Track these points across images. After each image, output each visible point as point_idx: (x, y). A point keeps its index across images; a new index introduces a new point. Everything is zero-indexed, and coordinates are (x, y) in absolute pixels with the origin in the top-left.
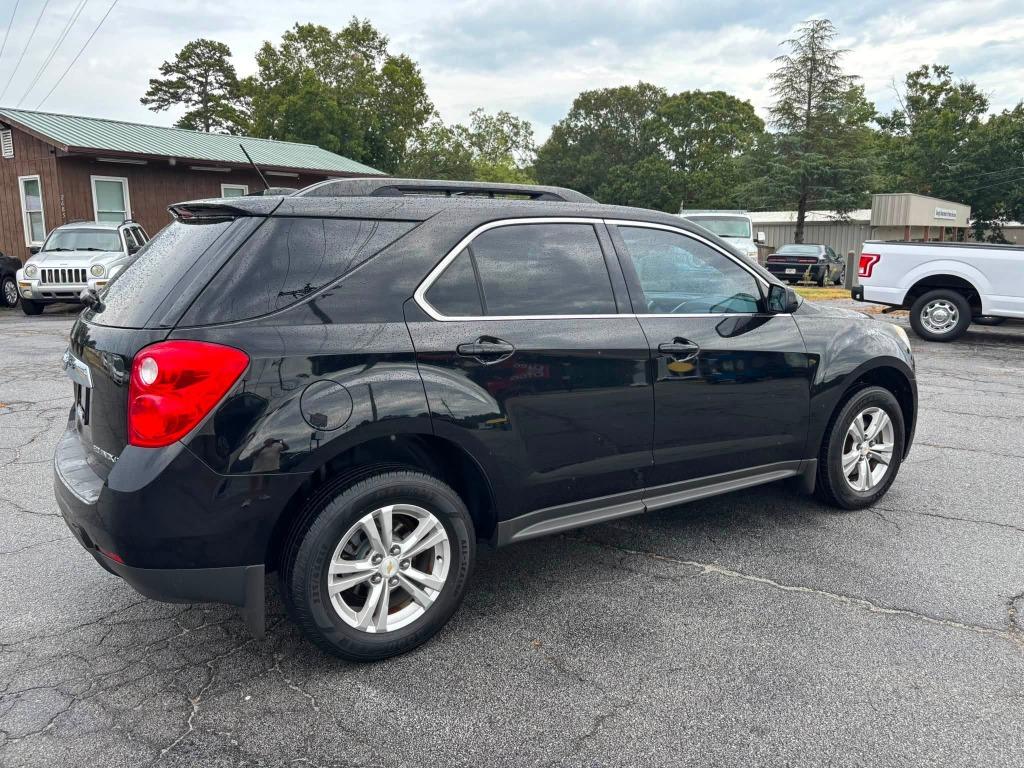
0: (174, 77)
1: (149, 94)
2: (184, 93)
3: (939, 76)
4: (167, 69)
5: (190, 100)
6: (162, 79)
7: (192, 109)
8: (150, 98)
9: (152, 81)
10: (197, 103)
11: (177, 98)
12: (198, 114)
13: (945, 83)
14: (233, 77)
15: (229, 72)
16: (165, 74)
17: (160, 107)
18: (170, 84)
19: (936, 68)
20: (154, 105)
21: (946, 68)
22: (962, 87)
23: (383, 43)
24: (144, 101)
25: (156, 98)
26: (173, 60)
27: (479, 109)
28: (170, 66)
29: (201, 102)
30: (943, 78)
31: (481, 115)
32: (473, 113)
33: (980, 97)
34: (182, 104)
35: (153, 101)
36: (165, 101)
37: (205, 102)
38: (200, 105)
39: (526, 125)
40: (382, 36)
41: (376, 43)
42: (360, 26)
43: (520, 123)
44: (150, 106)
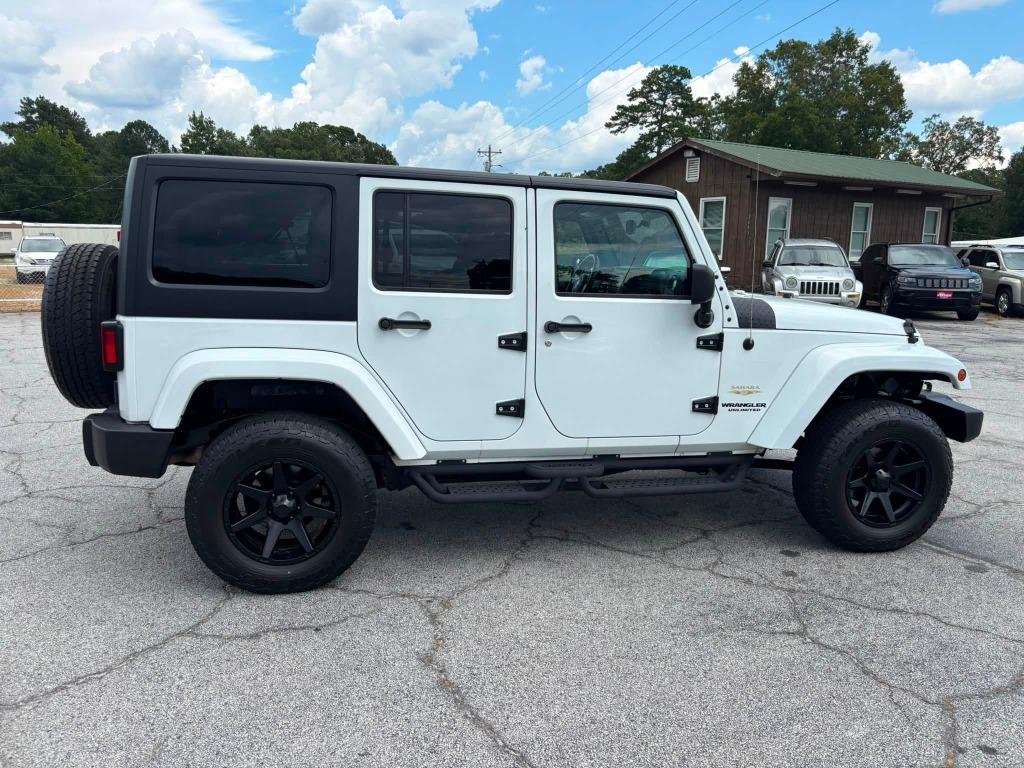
0: (636, 102)
1: (614, 118)
2: (641, 116)
4: (633, 95)
5: (645, 122)
6: (628, 104)
7: (646, 130)
8: (612, 122)
9: (619, 107)
10: (652, 123)
11: (635, 121)
12: (652, 135)
14: (689, 98)
15: (686, 93)
16: (630, 100)
17: (618, 130)
18: (633, 109)
20: (616, 128)
23: (865, 51)
24: (608, 125)
25: (618, 122)
26: (639, 87)
27: (935, 116)
28: (636, 92)
29: (655, 123)
31: (936, 121)
32: (927, 120)
34: (638, 126)
35: (616, 125)
36: (625, 124)
37: (658, 123)
38: (654, 126)
39: (992, 130)
40: (864, 44)
41: (857, 52)
42: (843, 36)
43: (985, 128)
44: (612, 129)
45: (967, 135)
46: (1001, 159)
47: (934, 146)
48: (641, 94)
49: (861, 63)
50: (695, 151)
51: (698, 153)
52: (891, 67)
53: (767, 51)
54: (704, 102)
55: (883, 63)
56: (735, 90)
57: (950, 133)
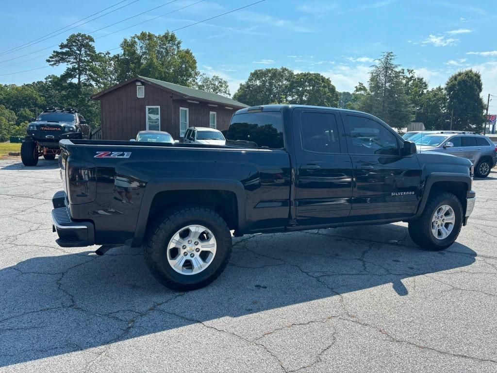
0: (64, 50)
1: (51, 57)
2: (67, 58)
3: (409, 74)
4: (62, 46)
5: (69, 61)
6: (60, 51)
7: (70, 66)
8: (50, 59)
9: (54, 52)
10: (73, 63)
11: (63, 60)
12: (74, 69)
13: (412, 77)
14: (94, 52)
15: (91, 49)
16: (61, 49)
17: (55, 64)
18: (62, 53)
19: (408, 70)
20: (52, 63)
21: (412, 71)
22: (418, 79)
23: (179, 43)
24: (48, 61)
25: (54, 59)
26: (65, 42)
27: (204, 74)
28: (64, 45)
30: (411, 75)
31: (205, 76)
32: (201, 76)
33: (425, 83)
34: (66, 63)
35: (53, 61)
36: (58, 62)
37: (78, 63)
38: (74, 64)
39: (225, 82)
40: (179, 40)
41: (176, 42)
42: (170, 34)
43: (223, 81)
44: (50, 63)
45: (217, 83)
46: (230, 95)
47: (204, 87)
48: (66, 46)
49: (178, 48)
50: (142, 82)
51: (143, 83)
52: (191, 52)
53: (136, 35)
54: (103, 55)
55: (188, 50)
56: (122, 52)
57: (210, 82)
